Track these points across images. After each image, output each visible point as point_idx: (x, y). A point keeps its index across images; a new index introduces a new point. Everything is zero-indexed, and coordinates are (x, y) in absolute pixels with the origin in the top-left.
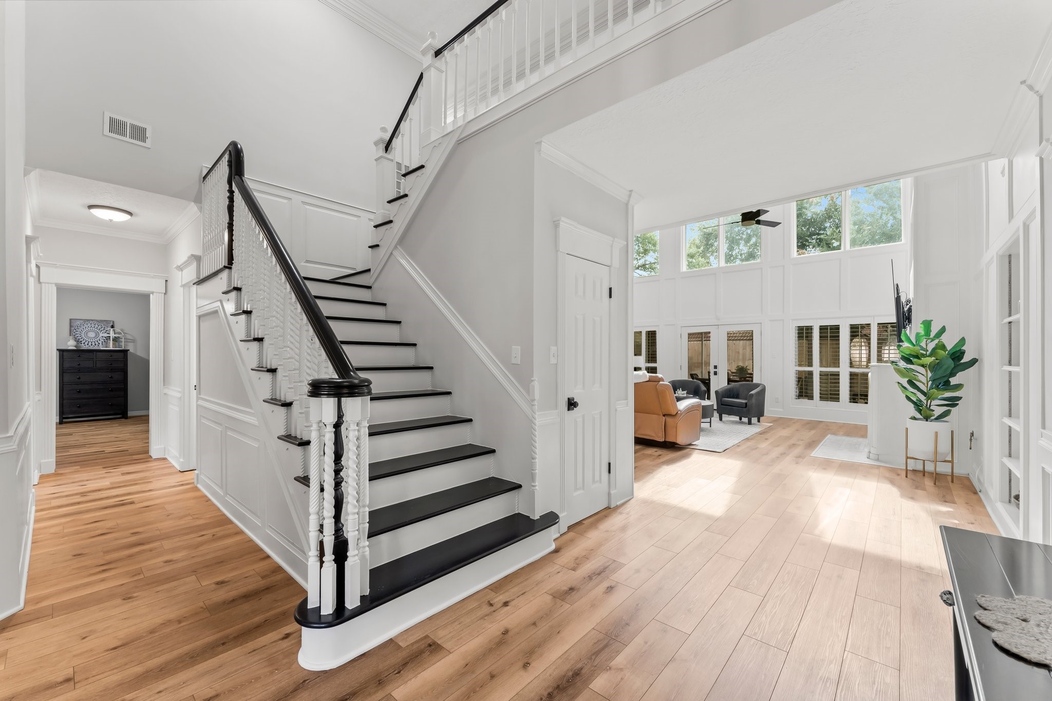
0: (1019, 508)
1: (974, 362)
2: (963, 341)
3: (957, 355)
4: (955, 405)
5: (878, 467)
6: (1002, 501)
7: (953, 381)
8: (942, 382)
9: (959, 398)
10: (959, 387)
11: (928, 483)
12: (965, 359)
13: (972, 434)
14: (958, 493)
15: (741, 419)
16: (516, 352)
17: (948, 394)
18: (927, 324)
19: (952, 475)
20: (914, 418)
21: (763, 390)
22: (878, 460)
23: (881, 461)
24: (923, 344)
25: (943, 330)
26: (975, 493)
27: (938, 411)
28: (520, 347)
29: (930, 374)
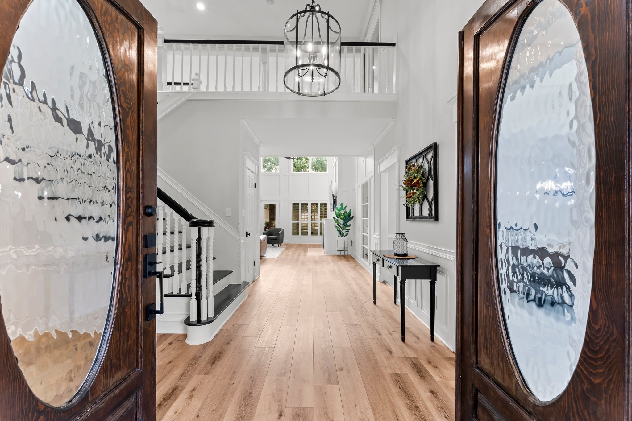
0: (368, 259)
1: (353, 217)
2: (350, 210)
3: (349, 215)
4: (348, 232)
5: (328, 256)
6: (362, 258)
7: (348, 224)
8: (346, 225)
9: (349, 229)
10: (350, 225)
11: (343, 258)
12: (351, 217)
13: (352, 241)
14: (350, 259)
15: (273, 245)
16: (229, 211)
17: (347, 228)
18: (342, 205)
19: (348, 255)
20: (339, 237)
21: (283, 232)
22: (327, 254)
23: (328, 254)
24: (341, 212)
25: (346, 207)
26: (354, 259)
27: (345, 234)
28: (231, 209)
29: (343, 222)
